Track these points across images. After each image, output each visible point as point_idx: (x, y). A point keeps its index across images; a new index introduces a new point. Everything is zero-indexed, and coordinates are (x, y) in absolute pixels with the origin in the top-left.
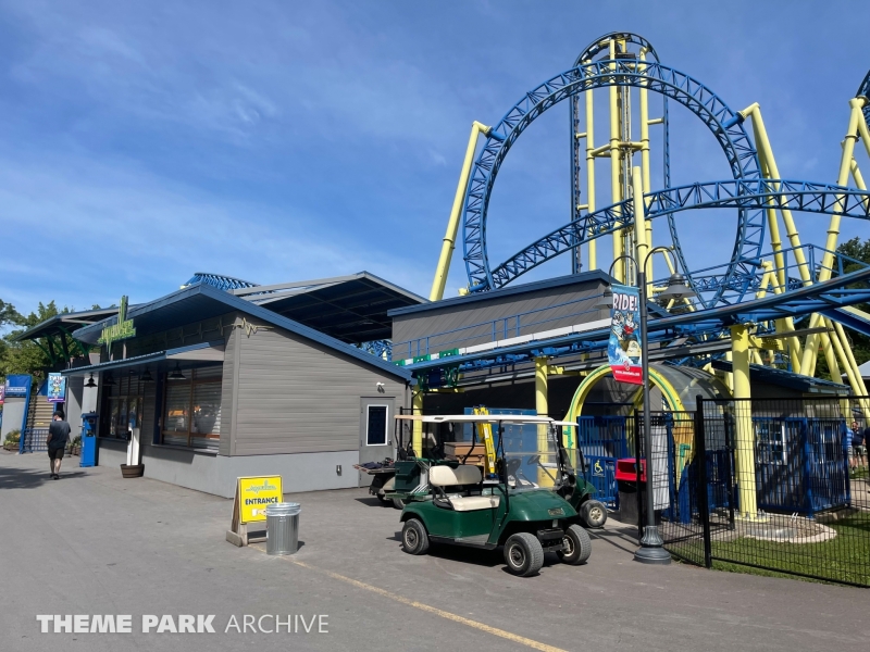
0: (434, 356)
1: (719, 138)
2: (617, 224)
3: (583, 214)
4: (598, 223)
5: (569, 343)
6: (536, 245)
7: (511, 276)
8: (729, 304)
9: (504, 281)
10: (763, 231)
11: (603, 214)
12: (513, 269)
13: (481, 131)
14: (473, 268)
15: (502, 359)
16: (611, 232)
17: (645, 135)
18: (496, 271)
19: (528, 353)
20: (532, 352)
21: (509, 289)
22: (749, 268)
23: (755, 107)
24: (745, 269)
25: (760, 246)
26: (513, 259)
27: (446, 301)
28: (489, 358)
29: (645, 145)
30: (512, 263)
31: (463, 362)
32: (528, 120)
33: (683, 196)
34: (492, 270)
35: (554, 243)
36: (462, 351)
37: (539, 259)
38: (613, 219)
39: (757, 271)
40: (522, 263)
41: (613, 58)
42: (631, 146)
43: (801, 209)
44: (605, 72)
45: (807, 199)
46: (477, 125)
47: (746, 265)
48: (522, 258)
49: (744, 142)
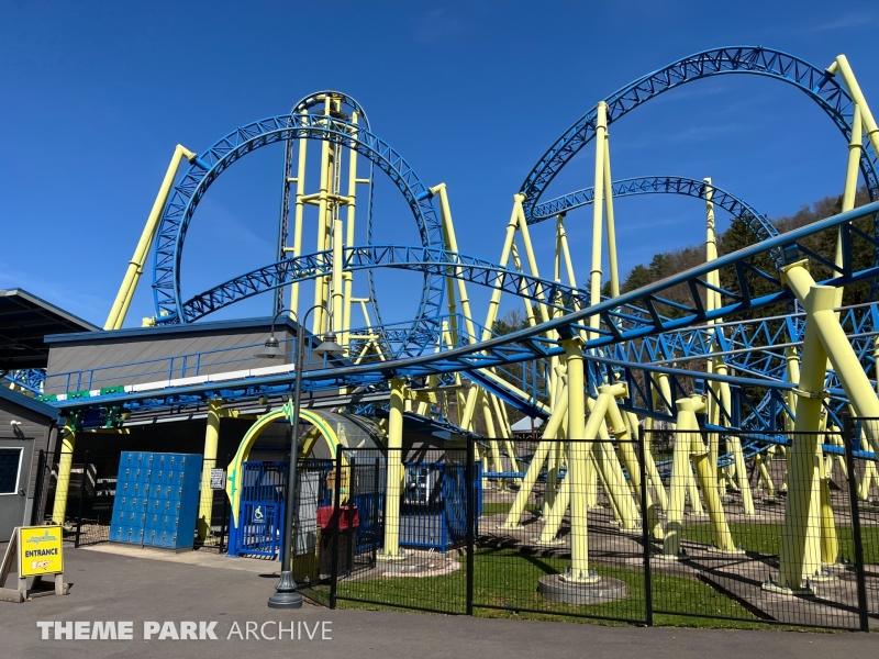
0: (94, 393)
1: (413, 208)
2: (319, 272)
3: (288, 256)
4: (299, 268)
5: (245, 387)
6: (235, 281)
7: (206, 309)
8: (411, 356)
9: (198, 314)
10: (442, 294)
11: (305, 260)
12: (209, 303)
13: (184, 155)
14: (162, 297)
15: (175, 399)
16: (314, 278)
17: (352, 191)
18: (190, 303)
19: (203, 395)
20: (207, 394)
21: (200, 325)
22: (430, 325)
23: (442, 187)
24: (426, 325)
25: (439, 307)
26: (211, 293)
27: (125, 331)
28: (159, 397)
29: (352, 201)
30: (208, 297)
31: (129, 401)
32: (236, 155)
33: (379, 254)
34: (184, 302)
35: (255, 282)
36: (128, 389)
37: (238, 295)
38: (314, 267)
39: (436, 329)
40: (220, 298)
41: (327, 113)
42: (339, 199)
43: (471, 280)
44: (317, 125)
45: (475, 272)
46: (180, 150)
47: (427, 323)
48: (219, 292)
49: (431, 216)
